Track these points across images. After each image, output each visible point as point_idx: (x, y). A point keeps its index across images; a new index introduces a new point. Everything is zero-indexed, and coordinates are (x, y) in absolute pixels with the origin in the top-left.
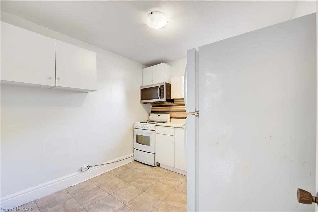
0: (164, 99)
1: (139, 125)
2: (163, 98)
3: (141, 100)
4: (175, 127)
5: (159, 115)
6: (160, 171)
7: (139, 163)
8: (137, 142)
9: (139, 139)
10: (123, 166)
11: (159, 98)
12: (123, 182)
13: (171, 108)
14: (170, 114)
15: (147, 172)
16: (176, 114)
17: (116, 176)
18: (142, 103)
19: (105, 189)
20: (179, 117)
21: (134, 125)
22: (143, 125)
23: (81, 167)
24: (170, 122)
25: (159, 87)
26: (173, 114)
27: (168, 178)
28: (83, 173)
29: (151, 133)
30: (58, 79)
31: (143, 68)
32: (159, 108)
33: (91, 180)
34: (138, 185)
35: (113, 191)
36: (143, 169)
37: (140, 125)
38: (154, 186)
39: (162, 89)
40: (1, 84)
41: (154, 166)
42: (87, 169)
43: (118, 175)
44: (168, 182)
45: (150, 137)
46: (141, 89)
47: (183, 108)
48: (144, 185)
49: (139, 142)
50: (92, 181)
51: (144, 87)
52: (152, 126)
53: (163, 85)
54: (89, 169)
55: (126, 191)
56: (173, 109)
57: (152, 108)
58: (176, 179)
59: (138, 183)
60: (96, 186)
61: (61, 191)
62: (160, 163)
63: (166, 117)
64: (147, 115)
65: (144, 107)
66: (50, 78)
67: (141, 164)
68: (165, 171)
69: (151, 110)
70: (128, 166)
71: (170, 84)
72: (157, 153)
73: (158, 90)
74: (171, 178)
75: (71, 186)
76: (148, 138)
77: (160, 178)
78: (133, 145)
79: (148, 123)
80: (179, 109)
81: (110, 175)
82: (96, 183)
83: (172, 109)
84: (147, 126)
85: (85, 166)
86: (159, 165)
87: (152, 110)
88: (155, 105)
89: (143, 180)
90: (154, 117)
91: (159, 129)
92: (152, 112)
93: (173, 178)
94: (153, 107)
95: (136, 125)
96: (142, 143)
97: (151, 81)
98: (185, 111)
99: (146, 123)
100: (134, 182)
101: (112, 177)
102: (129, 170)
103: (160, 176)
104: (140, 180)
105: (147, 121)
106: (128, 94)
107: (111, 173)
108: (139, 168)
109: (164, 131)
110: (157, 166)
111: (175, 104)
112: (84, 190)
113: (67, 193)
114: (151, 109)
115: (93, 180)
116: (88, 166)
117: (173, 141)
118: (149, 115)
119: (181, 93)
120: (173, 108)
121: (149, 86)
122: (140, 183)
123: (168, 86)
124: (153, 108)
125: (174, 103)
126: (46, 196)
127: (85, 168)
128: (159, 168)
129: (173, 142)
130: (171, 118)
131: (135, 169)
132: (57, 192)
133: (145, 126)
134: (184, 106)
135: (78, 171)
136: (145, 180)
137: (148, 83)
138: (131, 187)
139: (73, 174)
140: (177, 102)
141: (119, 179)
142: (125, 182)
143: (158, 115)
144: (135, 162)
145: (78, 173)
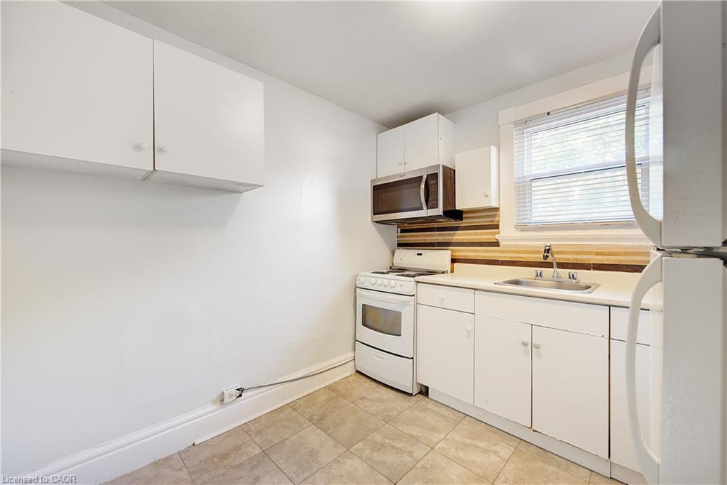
0: (439, 211)
1: (368, 280)
2: (436, 206)
3: (375, 214)
4: (475, 289)
5: (421, 254)
6: (429, 409)
7: (369, 381)
8: (364, 324)
9: (370, 316)
10: (330, 388)
11: (425, 208)
12: (330, 443)
13: (454, 235)
14: (452, 251)
15: (394, 413)
16: (468, 251)
17: (311, 419)
18: (377, 222)
19: (281, 464)
20: (477, 260)
21: (356, 278)
22: (379, 281)
23: (221, 392)
24: (452, 271)
25: (425, 177)
26: (460, 251)
27: (457, 437)
28: (225, 409)
29: (405, 303)
30: (161, 150)
31: (379, 133)
32: (418, 236)
33: (245, 428)
34: (376, 455)
35: (306, 475)
36: (380, 400)
37: (373, 280)
38: (423, 467)
39: (432, 182)
40: (2, 165)
41: (411, 394)
42: (237, 397)
43: (316, 417)
44: (461, 454)
45: (400, 313)
46: (374, 186)
47: (491, 234)
48: (390, 458)
49: (368, 322)
50: (250, 430)
51: (380, 179)
52: (407, 284)
53: (437, 174)
54: (240, 396)
55: (342, 476)
56: (458, 237)
57: (399, 234)
58: (482, 445)
59: (372, 450)
60: (257, 451)
61: (167, 459)
62: (427, 388)
63: (439, 258)
64: (388, 252)
65: (379, 232)
66: (138, 147)
67: (374, 384)
68: (444, 411)
69: (396, 239)
70: (340, 389)
71: (454, 171)
72: (420, 359)
73: (423, 186)
74: (468, 441)
75: (194, 444)
76: (397, 317)
77: (435, 437)
78: (352, 331)
79: (392, 275)
80: (477, 237)
81: (295, 413)
82: (257, 439)
83: (455, 238)
84: (393, 283)
85: (231, 389)
86: (424, 391)
87: (399, 239)
88: (407, 227)
89: (388, 441)
90: (407, 258)
91: (427, 293)
92: (400, 245)
93: (473, 439)
94: (402, 231)
95: (362, 279)
96: (379, 327)
97: (400, 165)
98: (497, 244)
99: (388, 273)
100: (360, 445)
101: (302, 421)
102: (345, 401)
103: (433, 429)
104: (378, 438)
105: (391, 268)
106: (343, 200)
107: (299, 407)
108: (370, 398)
109: (442, 299)
110: (419, 393)
111: (465, 223)
112: (225, 462)
113: (180, 470)
114: (398, 237)
115: (252, 429)
116: (238, 390)
117: (469, 328)
118: (393, 253)
119: (488, 193)
120: (460, 236)
121: (395, 176)
122: (379, 450)
123: (450, 174)
124: (403, 234)
125: (464, 221)
126: (125, 475)
127: (231, 396)
128: (426, 399)
129: (469, 332)
130: (454, 261)
131: (360, 398)
132: (155, 462)
133: (386, 282)
134: (497, 230)
135: (213, 402)
136: (393, 439)
137: (393, 170)
138: (354, 464)
139: (201, 411)
140: (473, 218)
141: (319, 431)
142: (338, 442)
143: (418, 254)
144: (358, 375)
145: (212, 407)
